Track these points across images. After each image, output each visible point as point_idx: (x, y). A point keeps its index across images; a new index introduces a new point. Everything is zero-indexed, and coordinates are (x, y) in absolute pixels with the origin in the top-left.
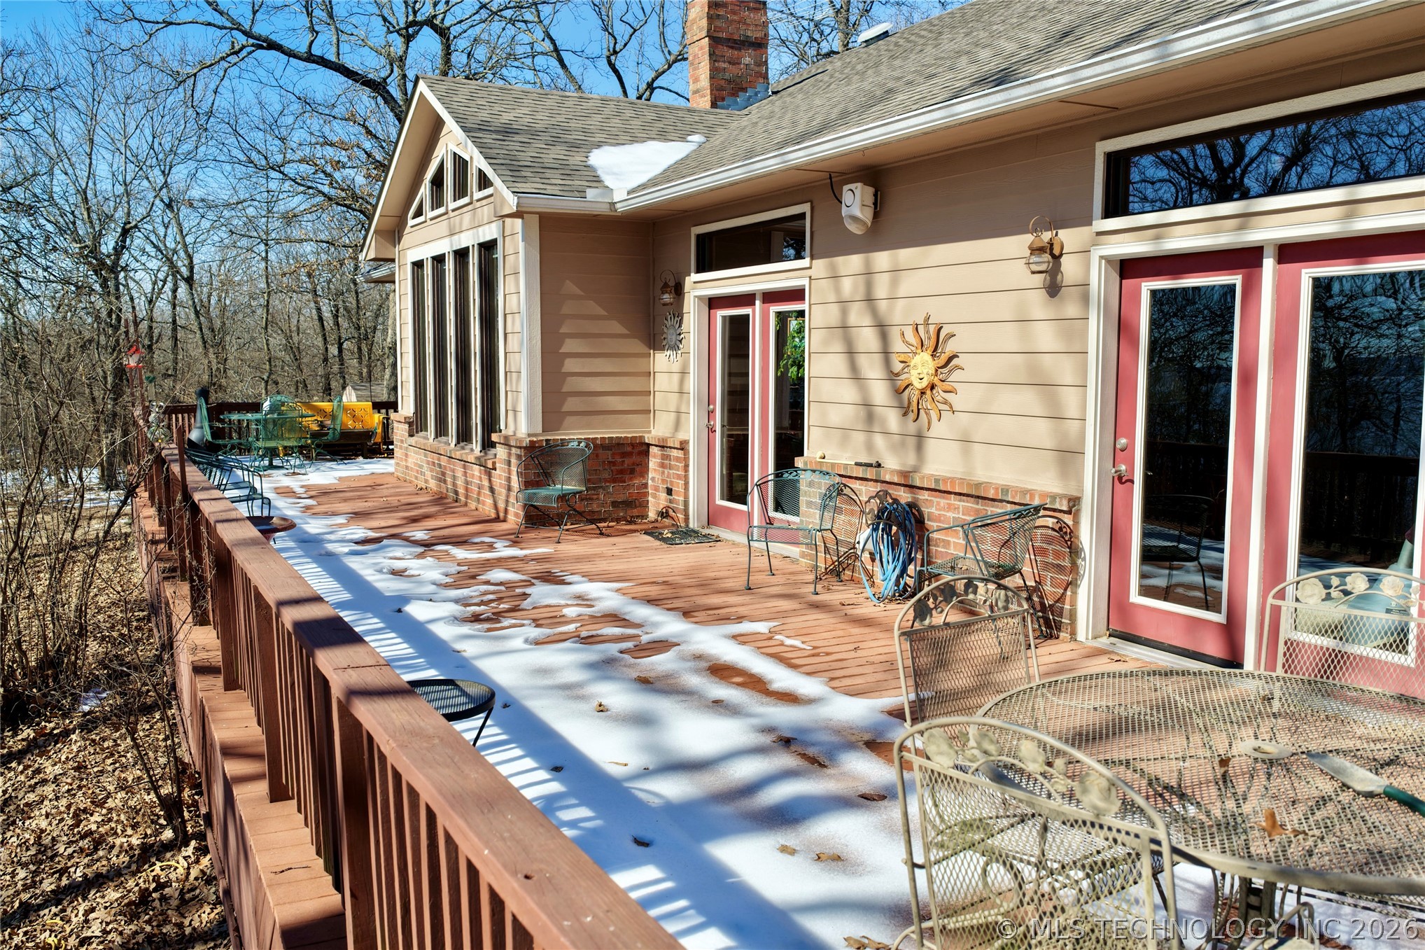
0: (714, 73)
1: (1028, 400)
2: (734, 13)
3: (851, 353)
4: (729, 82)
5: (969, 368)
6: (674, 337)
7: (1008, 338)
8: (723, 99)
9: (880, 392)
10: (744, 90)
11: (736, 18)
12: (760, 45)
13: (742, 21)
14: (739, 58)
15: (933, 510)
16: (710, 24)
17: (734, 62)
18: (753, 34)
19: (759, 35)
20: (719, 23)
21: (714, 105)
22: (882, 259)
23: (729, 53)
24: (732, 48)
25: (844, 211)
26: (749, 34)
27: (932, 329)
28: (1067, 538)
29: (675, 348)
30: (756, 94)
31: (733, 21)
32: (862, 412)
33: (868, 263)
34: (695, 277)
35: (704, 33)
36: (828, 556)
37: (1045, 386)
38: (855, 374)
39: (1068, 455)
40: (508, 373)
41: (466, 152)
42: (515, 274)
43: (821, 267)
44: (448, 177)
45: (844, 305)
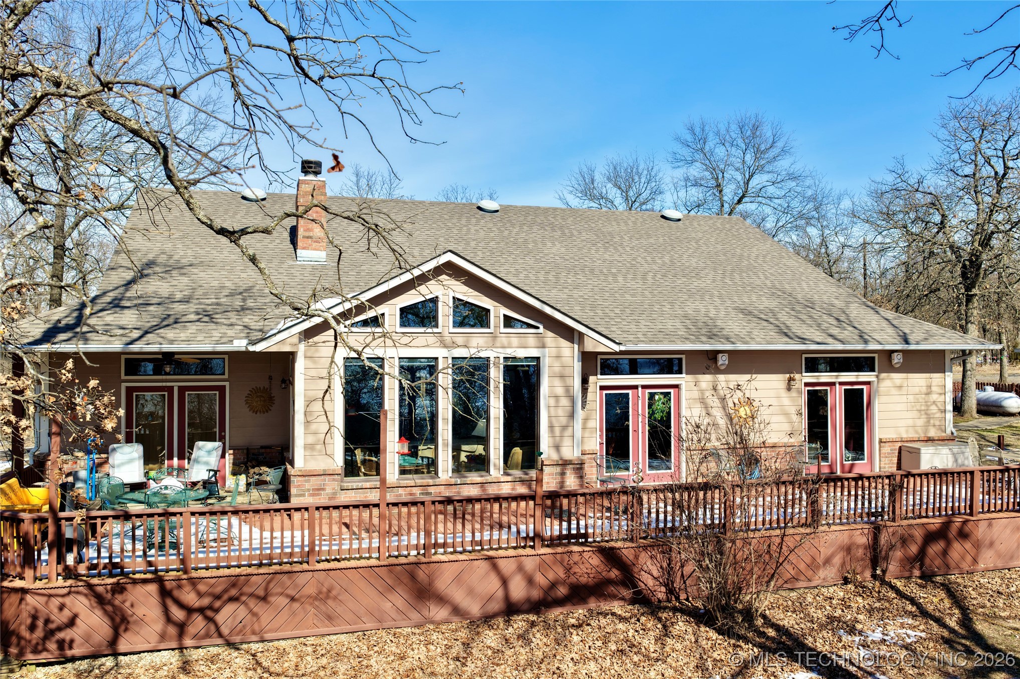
22: (724, 377)
25: (718, 362)
27: (746, 400)
33: (715, 378)
34: (599, 376)
40: (551, 427)
41: (484, 302)
42: (562, 377)
43: (689, 378)
44: (445, 313)
45: (702, 391)
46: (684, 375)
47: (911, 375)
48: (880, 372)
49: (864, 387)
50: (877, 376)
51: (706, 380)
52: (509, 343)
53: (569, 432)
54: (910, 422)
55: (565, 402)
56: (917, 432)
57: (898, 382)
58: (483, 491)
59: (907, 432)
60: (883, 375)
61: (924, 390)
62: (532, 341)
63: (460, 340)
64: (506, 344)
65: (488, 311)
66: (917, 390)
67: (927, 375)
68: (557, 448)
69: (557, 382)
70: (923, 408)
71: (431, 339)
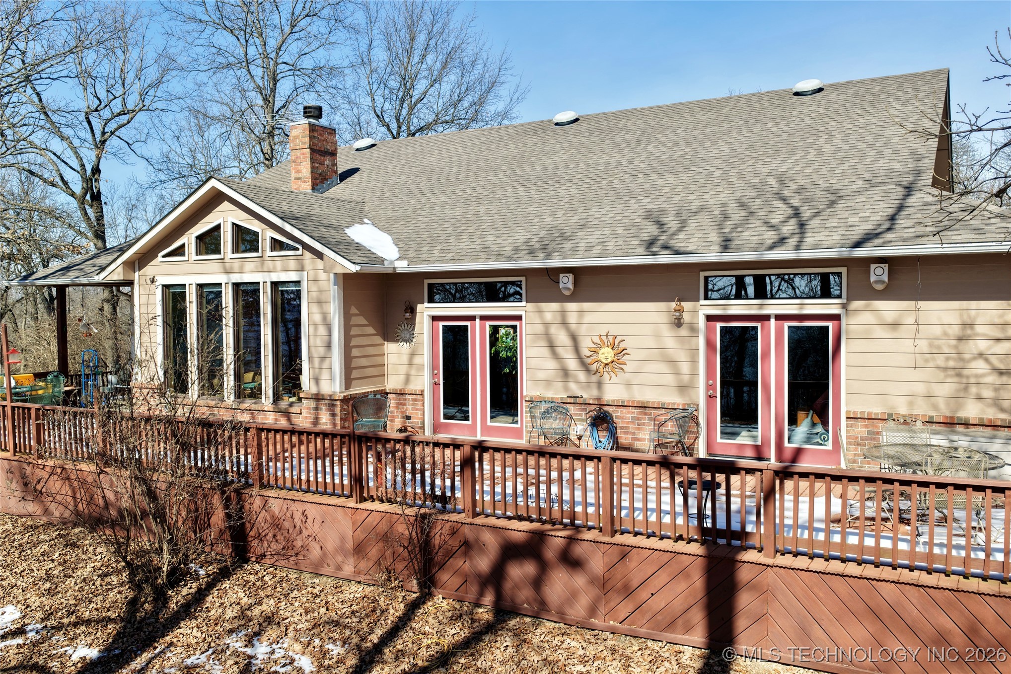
0: (313, 168)
1: (662, 367)
2: (321, 135)
3: (552, 346)
4: (320, 175)
5: (634, 354)
6: (408, 336)
7: (651, 342)
8: (317, 185)
9: (572, 364)
10: (327, 180)
11: (322, 138)
12: (333, 154)
13: (325, 140)
14: (324, 162)
15: (619, 414)
16: (310, 141)
17: (322, 164)
18: (330, 148)
19: (333, 148)
20: (315, 141)
21: (313, 189)
22: (572, 306)
23: (320, 158)
24: (321, 155)
25: (561, 285)
26: (329, 148)
27: (611, 338)
28: (695, 420)
29: (409, 340)
30: (332, 182)
31: (321, 140)
32: (561, 373)
33: (562, 307)
34: (426, 305)
35: (307, 145)
36: (547, 440)
37: (672, 362)
38: (555, 355)
39: (683, 388)
40: (310, 358)
41: (254, 226)
42: (319, 302)
43: (530, 306)
44: (227, 237)
45: (546, 325)
46: (523, 304)
47: (922, 304)
48: (850, 299)
49: (830, 324)
50: (844, 306)
51: (551, 309)
52: (274, 267)
53: (326, 365)
54: (920, 389)
55: (322, 330)
56: (935, 407)
57: (890, 317)
58: (253, 418)
59: (911, 404)
60: (856, 304)
61: (955, 331)
62: (292, 264)
63: (236, 265)
64: (271, 268)
65: (256, 234)
66: (937, 331)
67: (964, 304)
68: (317, 380)
69: (315, 308)
70: (951, 364)
71: (216, 266)
